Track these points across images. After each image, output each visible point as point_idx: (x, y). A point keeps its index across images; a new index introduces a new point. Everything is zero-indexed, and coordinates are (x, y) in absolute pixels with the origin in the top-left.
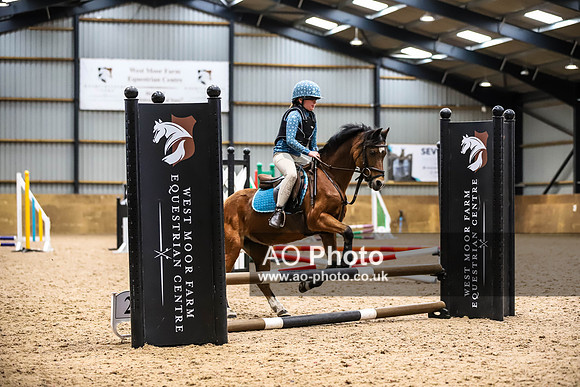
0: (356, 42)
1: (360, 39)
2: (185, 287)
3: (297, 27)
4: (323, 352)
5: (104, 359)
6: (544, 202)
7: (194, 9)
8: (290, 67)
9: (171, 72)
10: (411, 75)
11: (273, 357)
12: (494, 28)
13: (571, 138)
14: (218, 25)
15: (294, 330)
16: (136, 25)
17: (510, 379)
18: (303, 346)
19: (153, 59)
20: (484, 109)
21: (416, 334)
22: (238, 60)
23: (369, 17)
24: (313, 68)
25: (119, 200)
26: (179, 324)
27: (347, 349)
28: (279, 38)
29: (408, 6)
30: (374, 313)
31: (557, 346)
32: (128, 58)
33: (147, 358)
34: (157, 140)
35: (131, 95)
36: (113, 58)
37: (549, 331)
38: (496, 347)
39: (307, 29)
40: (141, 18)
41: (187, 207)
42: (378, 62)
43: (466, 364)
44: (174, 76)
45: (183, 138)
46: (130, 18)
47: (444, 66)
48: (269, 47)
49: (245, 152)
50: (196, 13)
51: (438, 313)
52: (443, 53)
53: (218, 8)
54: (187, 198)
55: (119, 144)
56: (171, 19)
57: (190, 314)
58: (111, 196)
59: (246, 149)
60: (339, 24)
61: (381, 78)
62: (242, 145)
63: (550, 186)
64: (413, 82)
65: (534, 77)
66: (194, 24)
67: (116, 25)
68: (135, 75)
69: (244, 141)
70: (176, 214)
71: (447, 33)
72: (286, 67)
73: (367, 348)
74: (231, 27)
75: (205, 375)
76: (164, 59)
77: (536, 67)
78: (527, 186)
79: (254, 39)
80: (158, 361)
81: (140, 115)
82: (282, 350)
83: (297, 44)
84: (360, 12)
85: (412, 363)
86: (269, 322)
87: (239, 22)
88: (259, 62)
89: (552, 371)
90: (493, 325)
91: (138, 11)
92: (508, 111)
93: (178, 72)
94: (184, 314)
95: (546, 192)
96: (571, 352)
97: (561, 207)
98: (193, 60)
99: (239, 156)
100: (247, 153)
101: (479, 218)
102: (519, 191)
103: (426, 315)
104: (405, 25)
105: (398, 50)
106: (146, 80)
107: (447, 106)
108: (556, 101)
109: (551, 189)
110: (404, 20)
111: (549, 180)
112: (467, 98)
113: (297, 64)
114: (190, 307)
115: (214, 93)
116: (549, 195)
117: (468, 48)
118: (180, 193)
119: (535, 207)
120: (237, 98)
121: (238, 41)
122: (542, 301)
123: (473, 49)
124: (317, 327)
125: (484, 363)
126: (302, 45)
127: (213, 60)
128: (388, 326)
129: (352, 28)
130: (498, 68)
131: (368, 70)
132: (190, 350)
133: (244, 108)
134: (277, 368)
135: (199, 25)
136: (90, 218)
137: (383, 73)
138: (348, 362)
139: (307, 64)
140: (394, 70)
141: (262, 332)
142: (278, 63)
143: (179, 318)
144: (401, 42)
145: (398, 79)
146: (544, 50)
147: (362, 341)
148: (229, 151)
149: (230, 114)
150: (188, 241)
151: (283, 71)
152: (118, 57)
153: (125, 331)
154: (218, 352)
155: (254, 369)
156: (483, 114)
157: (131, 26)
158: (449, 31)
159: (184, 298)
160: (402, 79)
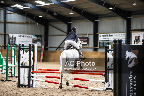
10: (16, 13)
13: (66, 34)
20: (37, 24)
42: (6, 8)
61: (7, 13)
64: (16, 15)
77: (57, 12)
105: (13, 5)
117: (37, 5)
130: (46, 12)
131: (3, 11)
137: (7, 12)
140: (11, 11)
145: (12, 14)
160: (13, 14)
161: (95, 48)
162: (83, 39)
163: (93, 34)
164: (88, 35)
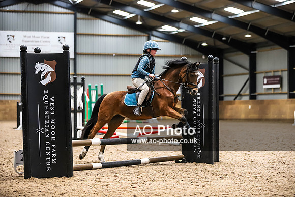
0: (139, 23)
1: (141, 21)
2: (51, 147)
3: (109, 15)
4: (122, 181)
5: (10, 184)
6: (234, 104)
7: (56, 5)
8: (106, 35)
9: (45, 38)
10: (167, 40)
11: (97, 183)
12: (209, 16)
13: (248, 72)
14: (68, 14)
15: (107, 170)
16: (27, 14)
17: (217, 194)
18: (112, 177)
19: (35, 31)
20: (204, 57)
21: (169, 171)
22: (79, 31)
23: (145, 10)
24: (117, 36)
25: (18, 103)
26: (48, 166)
27: (134, 179)
28: (100, 21)
29: (165, 5)
30: (148, 161)
31: (240, 177)
32: (23, 30)
33: (32, 184)
34: (37, 72)
35: (23, 49)
36: (15, 30)
37: (236, 170)
38: (210, 178)
39: (114, 16)
40: (29, 10)
41: (52, 107)
42: (150, 33)
43: (194, 186)
44: (46, 40)
45: (50, 72)
46: (24, 10)
47: (184, 35)
48: (94, 25)
49: (82, 78)
50: (57, 7)
51: (180, 161)
52: (183, 28)
53: (69, 5)
54: (52, 102)
55: (17, 74)
56: (45, 10)
57: (54, 161)
58: (14, 101)
59: (83, 77)
60: (130, 13)
62: (81, 75)
63: (237, 96)
64: (166, 43)
65: (229, 41)
66: (56, 13)
67: (16, 14)
68: (26, 39)
69: (82, 73)
70: (47, 110)
71: (185, 18)
72: (103, 35)
73: (145, 179)
74: (75, 15)
75: (62, 192)
76: (41, 31)
77: (230, 36)
78: (226, 96)
79: (87, 21)
80: (38, 185)
81: (28, 60)
82: (101, 180)
83: (109, 24)
84: (141, 8)
85: (167, 186)
86: (94, 165)
87: (79, 12)
88: (90, 32)
89: (238, 190)
90: (208, 166)
91: (28, 6)
92: (216, 58)
93: (48, 38)
94: (51, 161)
95: (235, 99)
96: (248, 180)
97: (243, 107)
98: (56, 31)
99: (79, 80)
100: (83, 79)
101: (201, 113)
102: (222, 99)
103: (174, 162)
104: (164, 14)
105: (160, 27)
106: (32, 41)
107: (185, 55)
108: (240, 53)
109: (238, 98)
110: (163, 11)
111: (237, 93)
112: (195, 51)
113: (109, 34)
114: (54, 158)
115: (66, 48)
116: (237, 100)
117: (196, 26)
118: (49, 99)
119: (230, 107)
120: (79, 51)
121: (79, 22)
122: (233, 154)
123: (198, 26)
124: (119, 168)
125: (204, 186)
126: (111, 24)
127: (66, 31)
128: (155, 167)
129: (137, 16)
130: (211, 37)
131: (145, 37)
132: (54, 179)
133: (82, 56)
134: (99, 189)
135: (59, 13)
136: (3, 112)
137: (152, 37)
138: (135, 185)
139: (114, 34)
140: (158, 37)
141: (91, 171)
142: (99, 33)
143: (48, 164)
144: (162, 23)
145: (160, 42)
146: (234, 27)
147: (141, 175)
148: (74, 78)
149: (75, 59)
150: (53, 124)
151: (102, 37)
152: (18, 30)
153: (21, 170)
154: (69, 181)
155: (87, 189)
156: (203, 60)
157: (24, 14)
158: (186, 17)
159: (51, 153)
160: (162, 42)
161: (291, 93)
162: (272, 79)
163: (287, 70)
164: (282, 71)
